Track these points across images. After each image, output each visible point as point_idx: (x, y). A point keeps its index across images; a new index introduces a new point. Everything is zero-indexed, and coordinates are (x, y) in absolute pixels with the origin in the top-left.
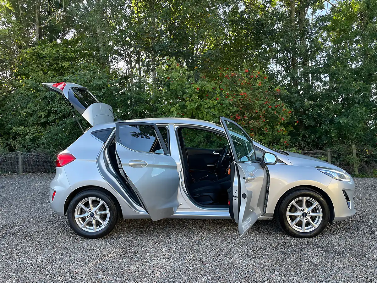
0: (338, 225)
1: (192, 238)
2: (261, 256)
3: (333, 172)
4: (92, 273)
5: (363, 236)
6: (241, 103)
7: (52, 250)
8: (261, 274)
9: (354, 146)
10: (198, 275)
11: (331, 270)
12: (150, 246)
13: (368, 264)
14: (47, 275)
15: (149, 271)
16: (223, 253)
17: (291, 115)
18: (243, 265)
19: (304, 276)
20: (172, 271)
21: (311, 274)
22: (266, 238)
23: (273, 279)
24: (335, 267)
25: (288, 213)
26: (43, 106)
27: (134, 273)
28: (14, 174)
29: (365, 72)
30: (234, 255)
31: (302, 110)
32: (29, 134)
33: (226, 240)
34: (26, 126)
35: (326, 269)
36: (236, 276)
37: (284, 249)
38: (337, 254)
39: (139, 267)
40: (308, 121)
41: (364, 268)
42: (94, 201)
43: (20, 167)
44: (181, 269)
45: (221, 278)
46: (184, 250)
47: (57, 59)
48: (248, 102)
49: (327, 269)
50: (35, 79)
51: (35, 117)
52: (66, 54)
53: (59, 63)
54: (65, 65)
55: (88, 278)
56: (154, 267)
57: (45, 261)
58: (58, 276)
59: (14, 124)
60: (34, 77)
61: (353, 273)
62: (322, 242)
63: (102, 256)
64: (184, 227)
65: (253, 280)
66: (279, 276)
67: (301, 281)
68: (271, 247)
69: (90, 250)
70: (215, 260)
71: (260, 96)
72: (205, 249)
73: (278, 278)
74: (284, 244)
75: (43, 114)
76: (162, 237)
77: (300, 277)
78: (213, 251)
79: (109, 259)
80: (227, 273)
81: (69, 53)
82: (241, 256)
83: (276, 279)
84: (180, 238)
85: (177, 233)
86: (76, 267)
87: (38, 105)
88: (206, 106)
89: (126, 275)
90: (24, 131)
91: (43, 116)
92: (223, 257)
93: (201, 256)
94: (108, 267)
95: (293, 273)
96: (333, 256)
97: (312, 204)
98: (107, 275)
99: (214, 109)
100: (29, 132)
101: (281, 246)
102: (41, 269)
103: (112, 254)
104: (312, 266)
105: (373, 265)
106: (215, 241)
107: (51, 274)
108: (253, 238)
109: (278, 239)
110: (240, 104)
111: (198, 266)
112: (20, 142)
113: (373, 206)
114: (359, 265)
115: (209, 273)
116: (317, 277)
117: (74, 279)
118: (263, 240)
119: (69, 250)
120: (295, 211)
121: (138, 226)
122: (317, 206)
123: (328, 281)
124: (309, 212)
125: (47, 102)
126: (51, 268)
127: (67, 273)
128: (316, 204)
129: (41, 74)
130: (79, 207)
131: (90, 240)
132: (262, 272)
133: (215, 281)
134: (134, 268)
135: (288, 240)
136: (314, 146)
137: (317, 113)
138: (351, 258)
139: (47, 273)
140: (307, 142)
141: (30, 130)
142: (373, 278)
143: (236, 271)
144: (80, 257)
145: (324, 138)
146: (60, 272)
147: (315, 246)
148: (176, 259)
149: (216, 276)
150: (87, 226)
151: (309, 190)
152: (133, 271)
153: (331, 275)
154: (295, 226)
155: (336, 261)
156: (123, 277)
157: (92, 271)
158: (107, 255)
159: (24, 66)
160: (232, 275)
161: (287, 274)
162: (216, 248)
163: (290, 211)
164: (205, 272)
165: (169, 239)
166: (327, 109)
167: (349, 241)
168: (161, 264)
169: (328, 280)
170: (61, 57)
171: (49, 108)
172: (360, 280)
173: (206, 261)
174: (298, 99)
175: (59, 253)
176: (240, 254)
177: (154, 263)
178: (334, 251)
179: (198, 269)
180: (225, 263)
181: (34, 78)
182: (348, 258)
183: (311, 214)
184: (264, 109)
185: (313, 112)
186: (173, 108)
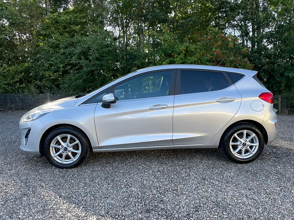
6: (216, 60)
26: (63, 59)
31: (260, 66)
40: (264, 74)
47: (70, 23)
48: (221, 59)
51: (55, 67)
52: (76, 19)
53: (71, 27)
54: (76, 28)
71: (230, 54)
81: (78, 19)
87: (59, 59)
91: (62, 66)
129: (59, 35)
137: (271, 68)
145: (275, 86)
159: (44, 29)
166: (279, 65)
170: (72, 22)
171: (67, 61)
174: (257, 57)
184: (233, 64)
185: (268, 67)
186: (164, 63)
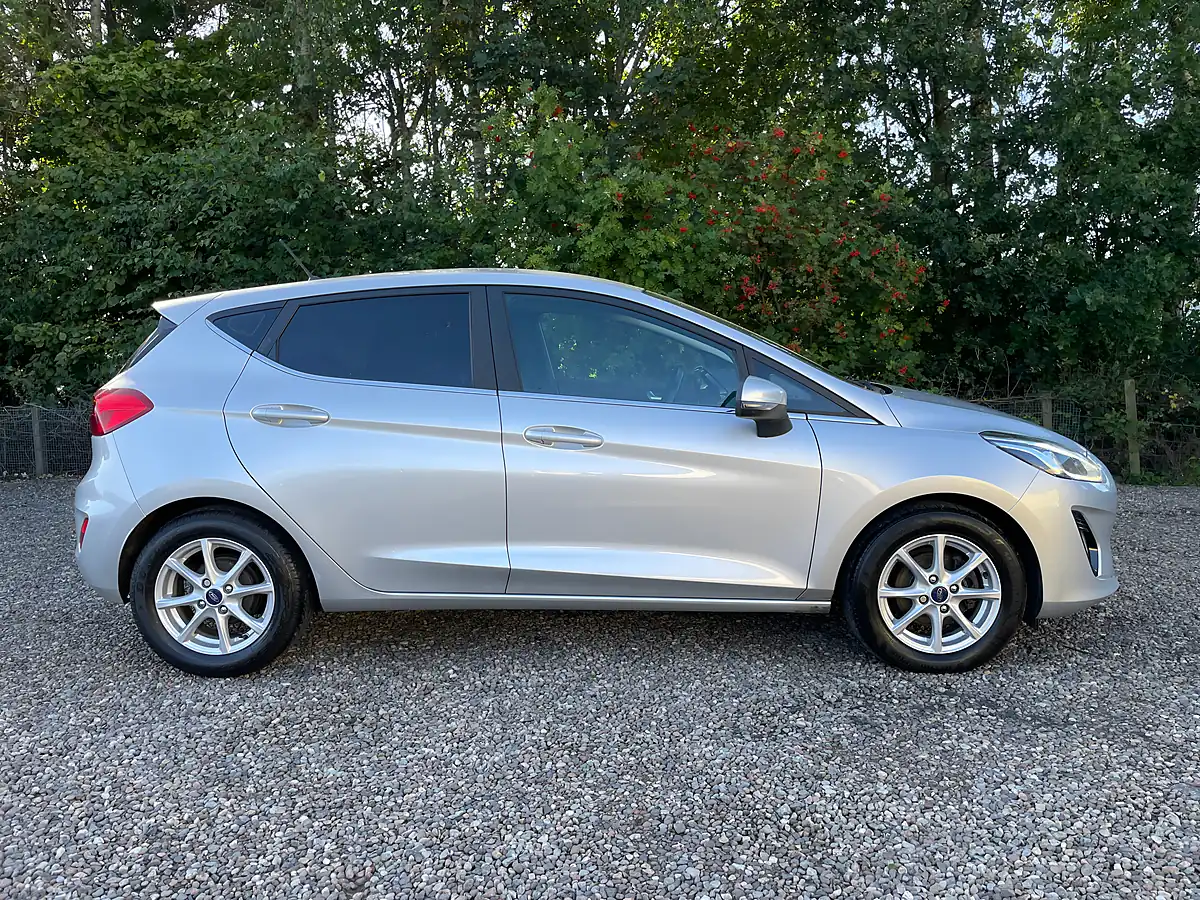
0: (1058, 631)
1: (557, 673)
2: (782, 732)
3: (1042, 450)
4: (187, 792)
5: (1141, 666)
6: (760, 241)
7: (72, 714)
8: (771, 792)
9: (1128, 383)
10: (554, 798)
11: (1018, 780)
12: (410, 702)
13: (1151, 760)
14: (37, 794)
15: (386, 784)
16: (654, 723)
17: (924, 280)
18: (717, 761)
19: (920, 799)
20: (467, 782)
21: (946, 794)
22: (806, 674)
23: (812, 810)
24: (1033, 771)
25: (884, 591)
26: (110, 254)
27: (332, 790)
28: (18, 477)
29: (1177, 138)
30: (691, 729)
31: (963, 264)
32: (67, 348)
33: (671, 679)
34: (58, 323)
35: (1001, 778)
36: (684, 800)
37: (863, 709)
38: (1046, 725)
39: (357, 769)
40: (979, 301)
41: (1137, 775)
42: (219, 553)
43: (39, 455)
44: (498, 776)
45: (634, 805)
46: (523, 712)
47: (156, 99)
48: (783, 238)
49: (1003, 775)
50: (83, 166)
51: (84, 293)
52: (184, 81)
53: (162, 112)
54: (182, 118)
55: (171, 805)
56: (409, 770)
57: (40, 750)
58: (69, 801)
59: (17, 315)
60: (81, 157)
61: (1095, 791)
62: (998, 685)
63: (236, 734)
64: (536, 638)
65: (741, 813)
66: (833, 799)
67: (909, 816)
68: (819, 702)
69: (201, 714)
70: (623, 745)
71: (822, 217)
72: (594, 710)
73: (829, 807)
74: (866, 695)
75: (111, 282)
76: (455, 671)
77: (909, 802)
78: (620, 716)
79: (260, 744)
80: (655, 789)
81: (192, 80)
82: (712, 732)
83: (822, 809)
84: (517, 674)
85: (510, 658)
86: (139, 770)
87: (94, 251)
88: (644, 252)
89: (304, 798)
90: (48, 339)
91: (111, 287)
92: (649, 735)
93: (576, 734)
94: (250, 771)
95: (883, 790)
96: (1029, 731)
97: (965, 559)
98: (239, 798)
99: (671, 262)
100: (66, 342)
101: (855, 700)
102: (21, 774)
103: (275, 726)
104: (954, 766)
105: (1167, 763)
106: (632, 682)
107: (49, 791)
108: (764, 673)
109: (847, 677)
110: (756, 243)
111: (560, 764)
112: (37, 373)
113: (1180, 573)
114: (1119, 763)
115: (594, 787)
116: (966, 803)
117: (121, 812)
118: (798, 679)
119: (131, 715)
120: (909, 584)
121: (385, 638)
122: (983, 564)
123: (1005, 817)
124: (955, 588)
125: (121, 240)
126: (54, 774)
127: (103, 789)
128: (979, 558)
129: (104, 150)
130: (170, 571)
131: (207, 683)
132: (776, 785)
133: (610, 818)
134: (338, 775)
135: (881, 680)
136: (1000, 384)
137: (1010, 273)
138: (1094, 738)
139: (36, 789)
140: (976, 371)
141: (69, 335)
142: (1164, 806)
143: (689, 781)
144: (163, 738)
145: (1031, 355)
146: (80, 786)
147: (970, 698)
148: (487, 744)
149: (618, 798)
150: (198, 637)
151: (956, 511)
152: (330, 783)
153: (1018, 798)
154: (906, 631)
155: (1040, 749)
156: (295, 803)
157: (192, 783)
158: (256, 732)
160: (672, 797)
161: (862, 792)
162: (631, 706)
163: (892, 583)
164: (580, 786)
165: (478, 678)
166: (1044, 262)
167: (1089, 683)
168: (433, 759)
169: (1005, 812)
170: (167, 91)
171: (127, 260)
172: (1119, 813)
173: (590, 749)
174: (948, 227)
175: (92, 724)
176: (710, 724)
177: (410, 756)
178: (1034, 718)
179: (557, 777)
180: (653, 756)
181: (80, 162)
182: (1081, 740)
183: (963, 591)
184: (835, 260)
185: (997, 270)
186: (534, 258)
